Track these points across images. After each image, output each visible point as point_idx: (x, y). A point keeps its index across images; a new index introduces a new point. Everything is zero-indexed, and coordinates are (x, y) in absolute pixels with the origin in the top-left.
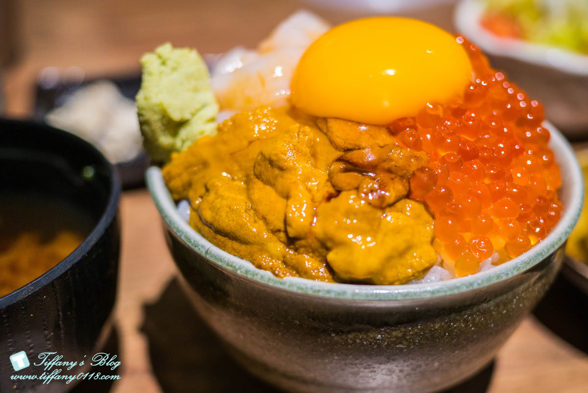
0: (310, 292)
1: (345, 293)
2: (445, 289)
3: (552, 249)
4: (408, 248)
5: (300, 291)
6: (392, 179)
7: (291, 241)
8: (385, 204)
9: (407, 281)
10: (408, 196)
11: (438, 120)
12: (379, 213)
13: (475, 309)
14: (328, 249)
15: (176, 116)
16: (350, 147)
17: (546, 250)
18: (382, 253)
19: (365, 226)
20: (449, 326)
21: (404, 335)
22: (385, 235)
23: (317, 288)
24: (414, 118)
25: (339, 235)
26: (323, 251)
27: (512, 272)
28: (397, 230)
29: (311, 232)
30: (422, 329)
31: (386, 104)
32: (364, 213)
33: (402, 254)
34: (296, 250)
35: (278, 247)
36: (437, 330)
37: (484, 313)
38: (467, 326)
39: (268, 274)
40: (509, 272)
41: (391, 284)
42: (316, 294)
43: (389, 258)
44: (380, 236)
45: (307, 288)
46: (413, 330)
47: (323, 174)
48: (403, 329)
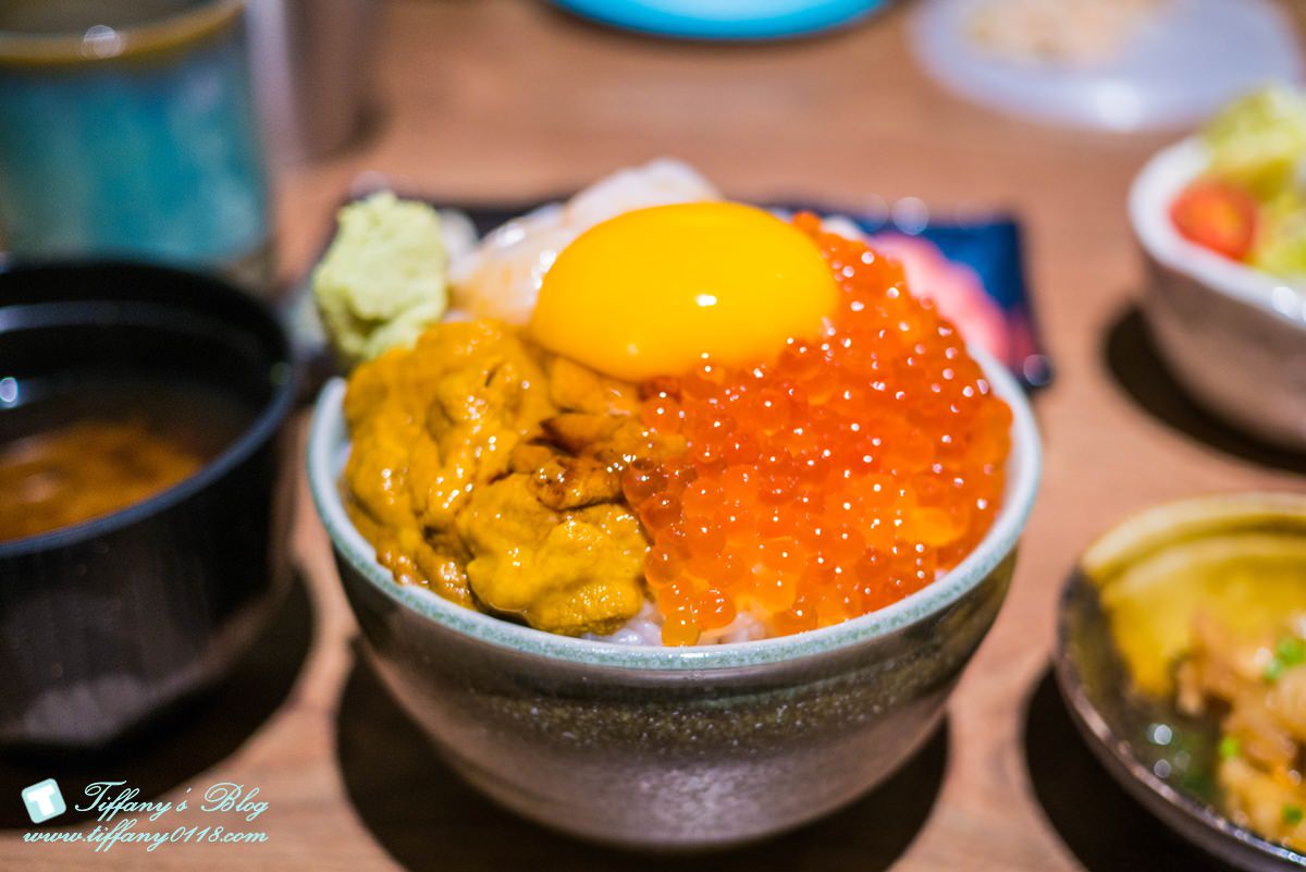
0: (430, 615)
1: (474, 626)
2: (624, 658)
3: (850, 639)
4: (583, 581)
5: (417, 610)
6: (594, 469)
7: (430, 533)
8: (563, 506)
9: (577, 632)
10: (619, 500)
11: (712, 389)
12: (553, 518)
13: (692, 705)
14: (472, 557)
15: (367, 309)
16: (569, 406)
17: (834, 639)
18: (537, 579)
19: (526, 532)
20: (647, 722)
21: (573, 719)
22: (550, 553)
23: (440, 611)
24: (679, 380)
25: (488, 538)
26: (465, 556)
27: (752, 659)
28: (572, 550)
29: (453, 525)
30: (599, 717)
31: (633, 349)
32: (528, 512)
33: (573, 586)
34: (435, 547)
35: (411, 537)
36: (625, 723)
37: (713, 714)
38: (680, 731)
39: (387, 574)
40: (745, 658)
41: (550, 630)
42: (436, 620)
43: (549, 590)
44: (542, 553)
45: (427, 607)
46: (585, 714)
47: (511, 439)
48: (570, 709)
